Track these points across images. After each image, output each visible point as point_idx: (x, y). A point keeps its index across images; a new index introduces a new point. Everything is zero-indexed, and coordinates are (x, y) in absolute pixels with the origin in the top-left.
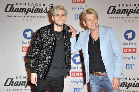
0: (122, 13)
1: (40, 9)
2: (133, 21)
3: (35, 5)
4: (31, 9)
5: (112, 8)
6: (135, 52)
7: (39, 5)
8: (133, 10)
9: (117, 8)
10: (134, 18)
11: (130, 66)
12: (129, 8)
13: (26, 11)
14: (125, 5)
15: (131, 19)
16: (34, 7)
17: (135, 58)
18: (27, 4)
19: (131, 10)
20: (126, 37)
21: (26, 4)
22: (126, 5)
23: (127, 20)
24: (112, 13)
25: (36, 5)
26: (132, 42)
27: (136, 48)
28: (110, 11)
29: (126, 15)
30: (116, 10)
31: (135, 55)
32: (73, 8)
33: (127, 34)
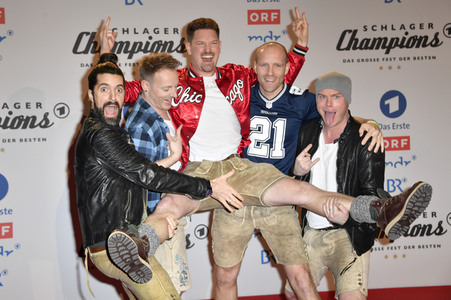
0: (371, 48)
1: (166, 43)
2: (399, 67)
3: (152, 33)
4: (141, 43)
5: (348, 37)
6: (407, 147)
7: (162, 31)
8: (398, 39)
9: (360, 36)
10: (400, 59)
11: (397, 183)
12: (389, 35)
13: (130, 49)
14: (379, 28)
15: (393, 64)
16: (150, 38)
17: (407, 163)
18: (131, 31)
19: (392, 40)
20: (385, 109)
21: (127, 31)
22: (382, 27)
23: (386, 64)
24: (348, 49)
25: (156, 31)
26: (398, 120)
27: (408, 138)
28: (345, 44)
29: (381, 52)
30: (357, 40)
31: (406, 155)
32: (251, 38)
33: (386, 102)
